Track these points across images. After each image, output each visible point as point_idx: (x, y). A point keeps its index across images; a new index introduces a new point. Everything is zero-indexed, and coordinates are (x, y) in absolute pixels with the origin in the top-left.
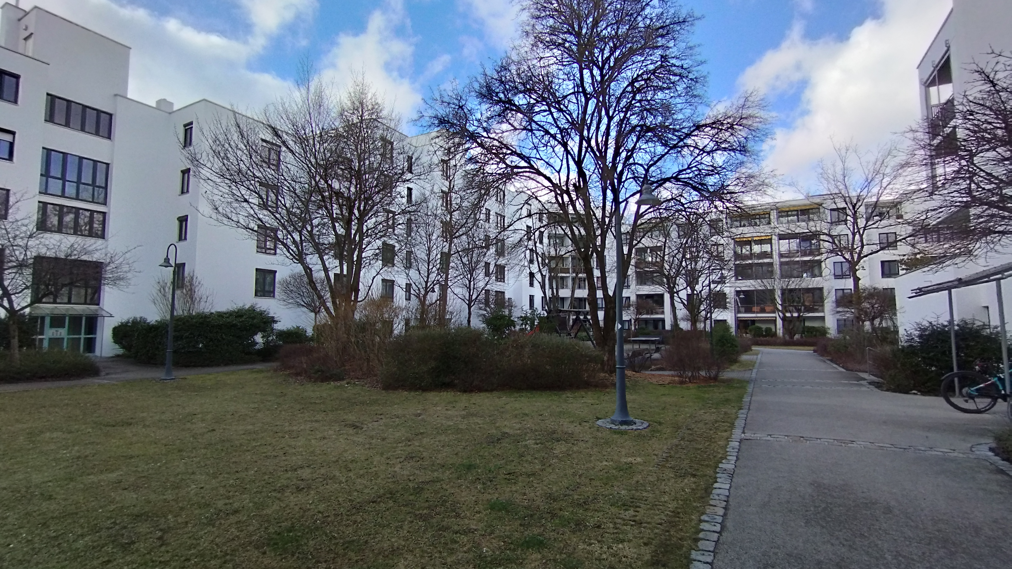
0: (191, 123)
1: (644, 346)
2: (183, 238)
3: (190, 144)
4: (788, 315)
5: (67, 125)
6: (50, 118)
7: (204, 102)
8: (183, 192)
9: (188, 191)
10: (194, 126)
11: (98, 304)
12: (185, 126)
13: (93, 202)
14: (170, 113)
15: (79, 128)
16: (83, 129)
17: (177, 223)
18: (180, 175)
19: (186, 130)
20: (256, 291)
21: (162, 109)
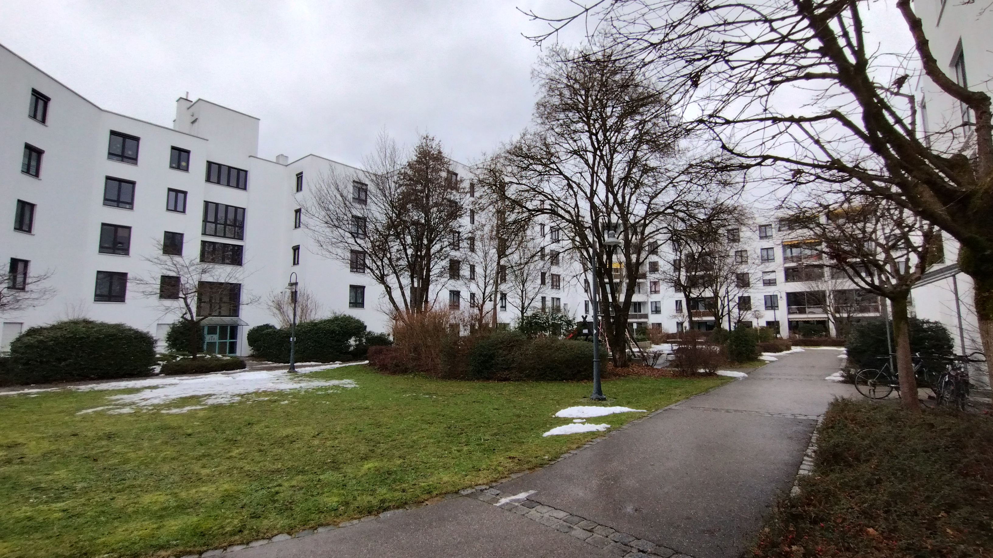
0: (302, 173)
2: (296, 262)
3: (301, 190)
5: (219, 183)
6: (208, 180)
7: (311, 156)
8: (295, 227)
9: (299, 226)
10: (304, 175)
11: (238, 316)
12: (297, 175)
13: (234, 238)
14: (286, 166)
15: (226, 184)
16: (228, 185)
17: (292, 252)
18: (294, 213)
19: (298, 178)
20: (350, 303)
21: (281, 162)
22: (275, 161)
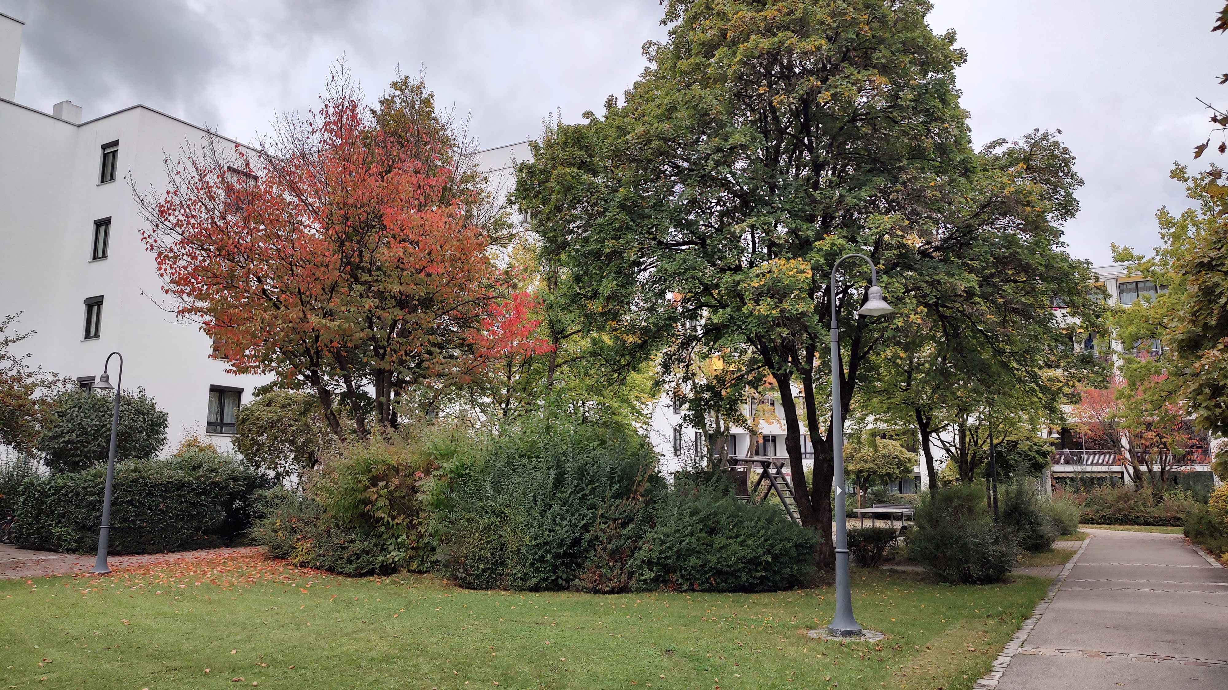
0: (116, 143)
1: (881, 524)
2: (92, 333)
3: (112, 178)
4: (1144, 468)
7: (140, 108)
8: (95, 257)
9: (104, 256)
10: (120, 148)
12: (104, 147)
14: (79, 126)
17: (83, 309)
18: (92, 228)
19: (105, 156)
20: (209, 424)
21: (64, 117)
22: (51, 114)
